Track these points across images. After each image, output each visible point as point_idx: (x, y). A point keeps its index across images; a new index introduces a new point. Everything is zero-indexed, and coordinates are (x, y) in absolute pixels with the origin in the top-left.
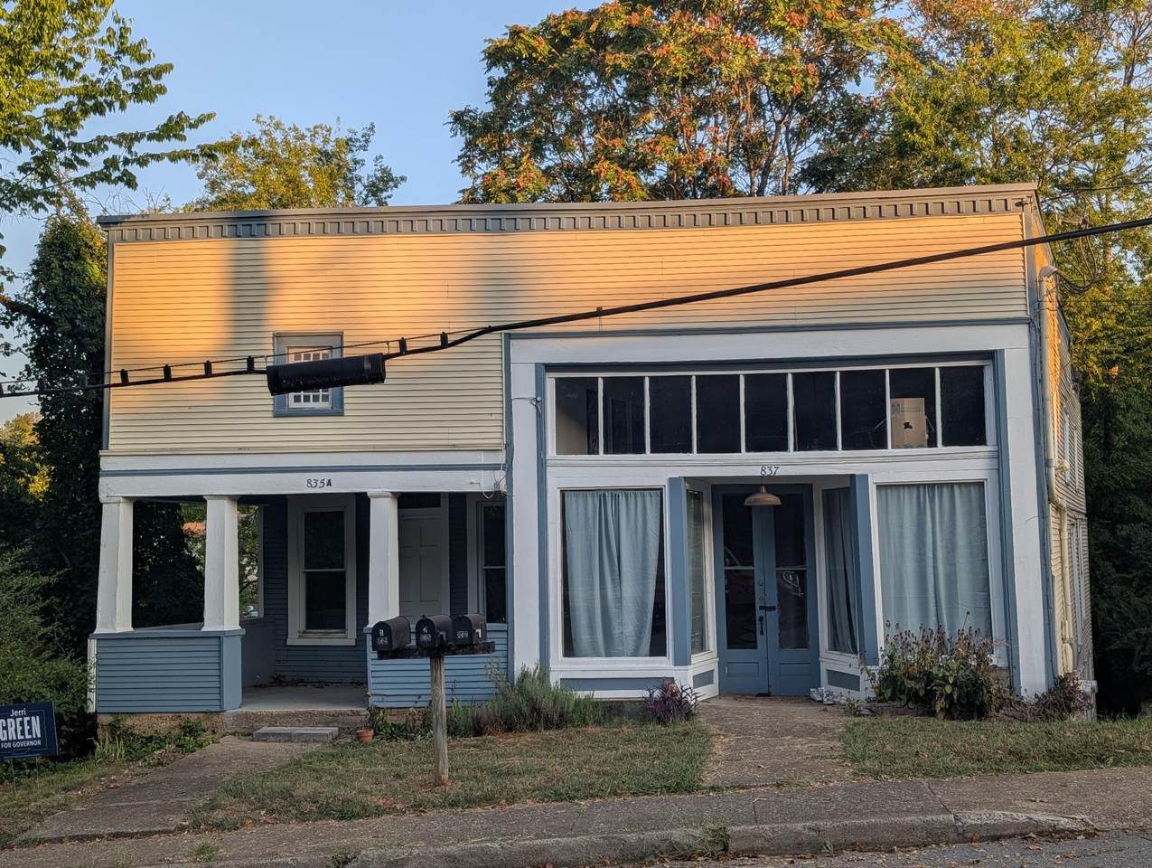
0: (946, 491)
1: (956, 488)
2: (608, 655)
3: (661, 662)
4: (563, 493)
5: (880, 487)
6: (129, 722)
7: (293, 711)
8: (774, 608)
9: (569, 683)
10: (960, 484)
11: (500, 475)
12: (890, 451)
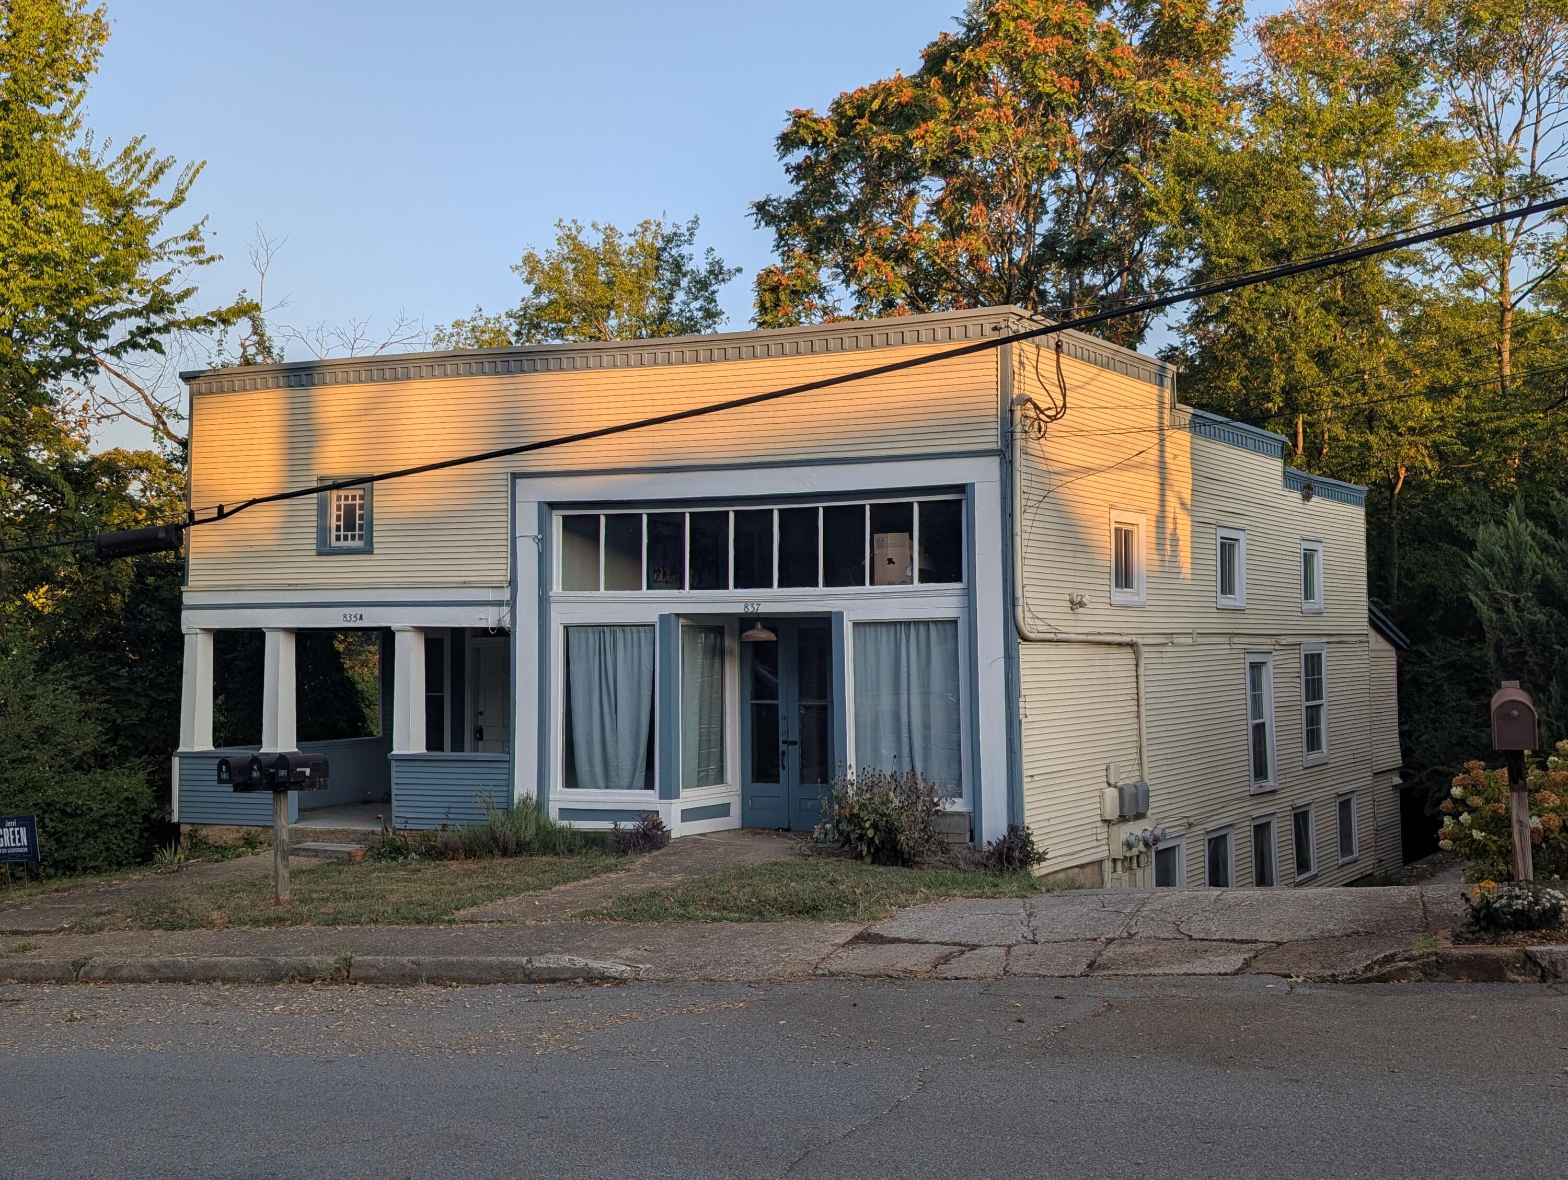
0: (922, 629)
1: (932, 626)
2: (607, 787)
3: (648, 796)
4: (566, 628)
5: (856, 624)
6: (204, 832)
7: (332, 828)
8: (795, 743)
9: (565, 813)
10: (937, 622)
11: (506, 610)
12: (868, 587)
